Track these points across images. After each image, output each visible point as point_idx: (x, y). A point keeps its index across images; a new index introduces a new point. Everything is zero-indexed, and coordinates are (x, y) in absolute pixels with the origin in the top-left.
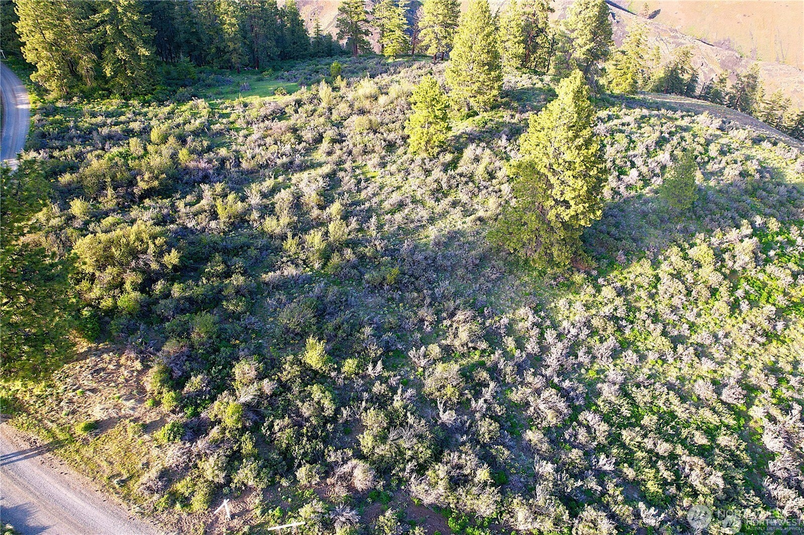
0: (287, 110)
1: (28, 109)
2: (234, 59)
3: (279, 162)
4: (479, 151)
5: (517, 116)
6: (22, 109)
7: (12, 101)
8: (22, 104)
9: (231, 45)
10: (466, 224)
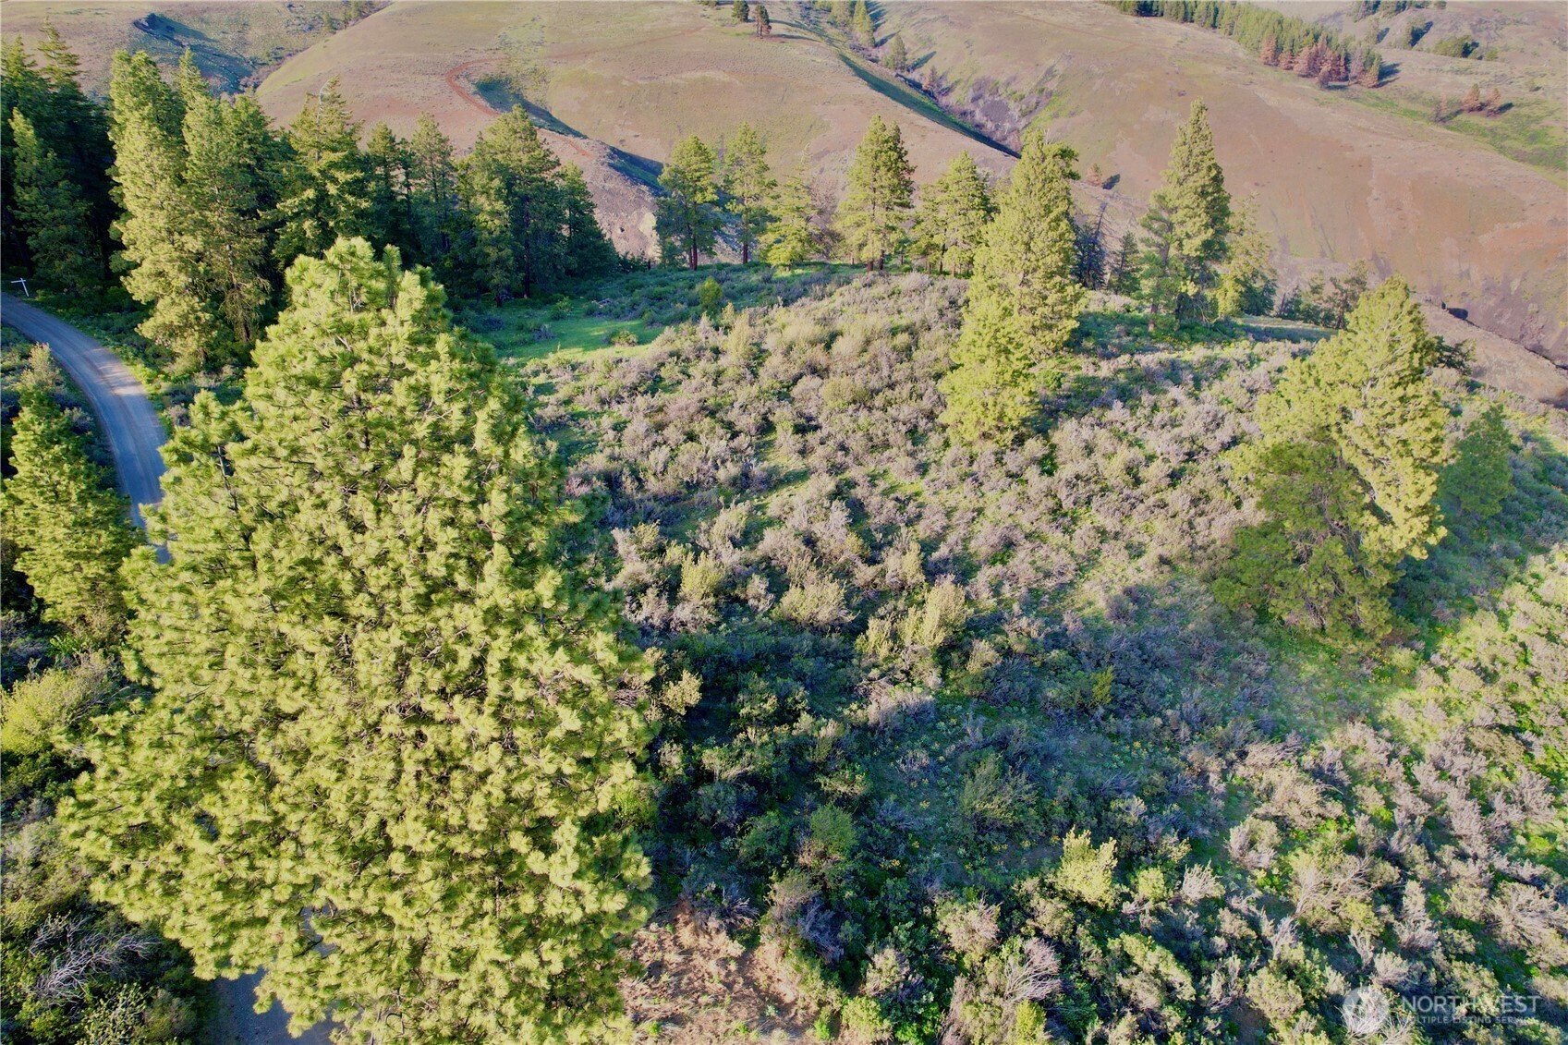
0: (663, 373)
1: (143, 396)
2: (498, 277)
3: (722, 475)
4: (1086, 433)
5: (1104, 364)
6: (130, 397)
7: (97, 380)
8: (124, 385)
9: (492, 253)
10: (1143, 573)
